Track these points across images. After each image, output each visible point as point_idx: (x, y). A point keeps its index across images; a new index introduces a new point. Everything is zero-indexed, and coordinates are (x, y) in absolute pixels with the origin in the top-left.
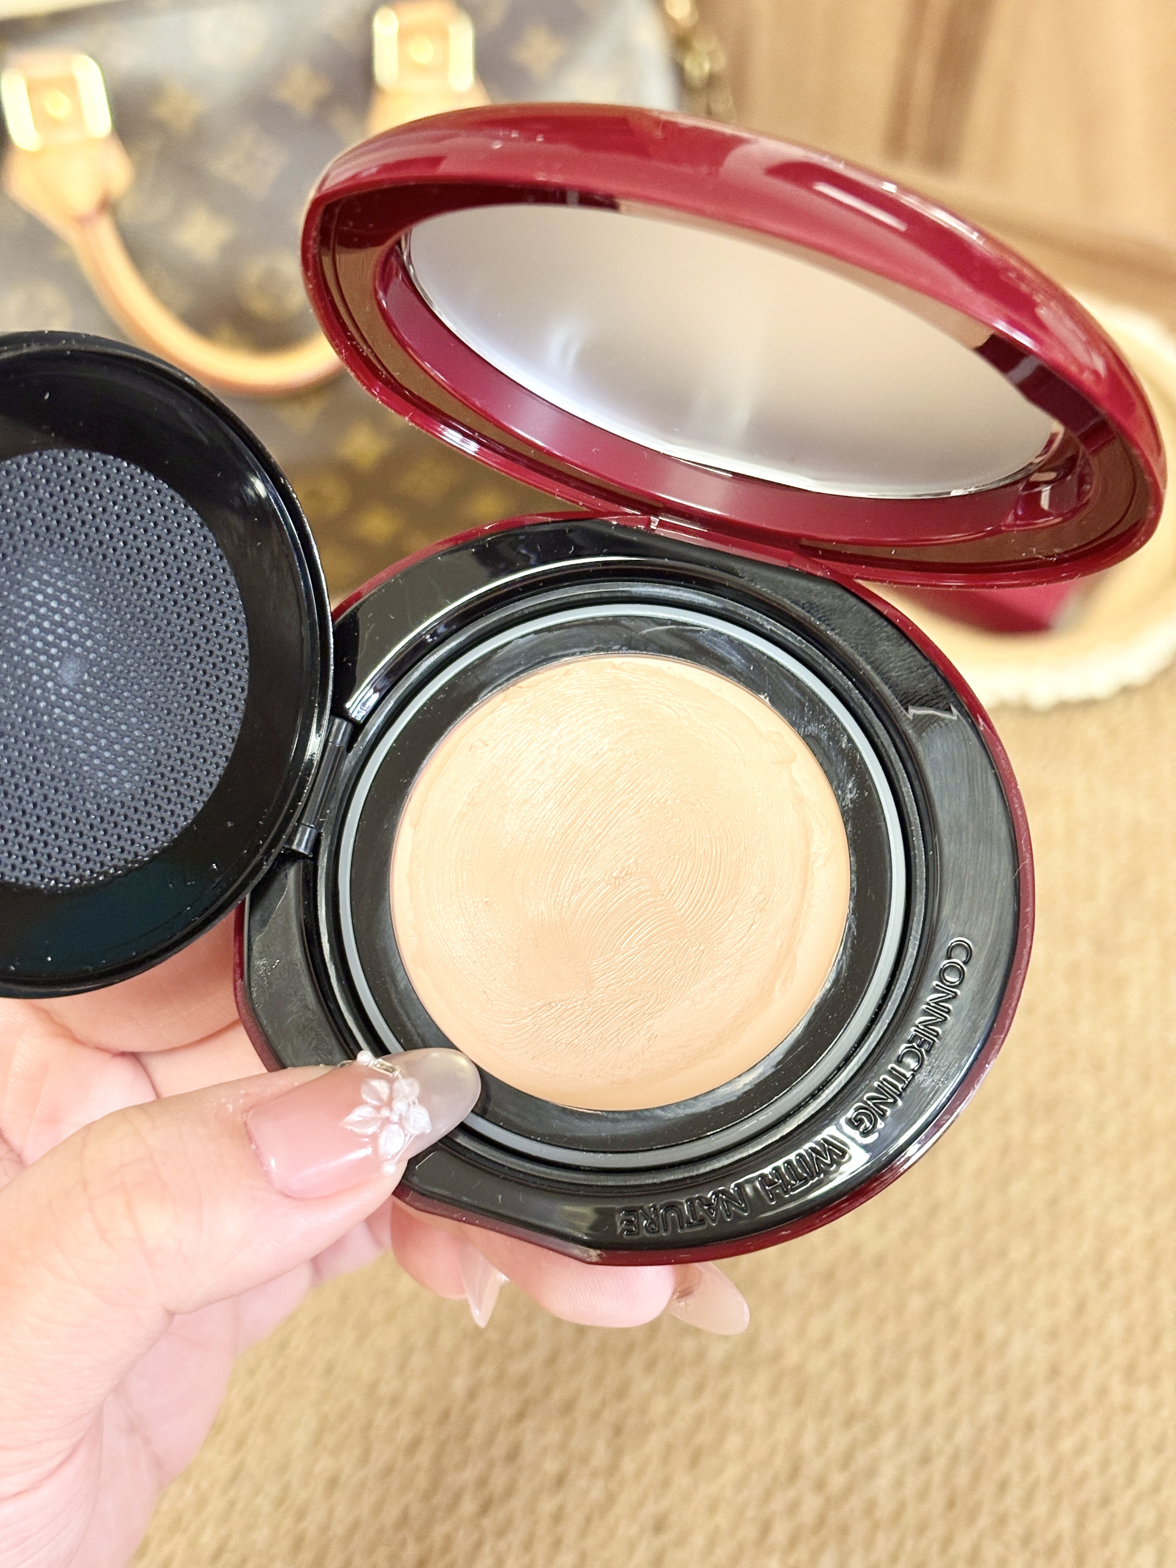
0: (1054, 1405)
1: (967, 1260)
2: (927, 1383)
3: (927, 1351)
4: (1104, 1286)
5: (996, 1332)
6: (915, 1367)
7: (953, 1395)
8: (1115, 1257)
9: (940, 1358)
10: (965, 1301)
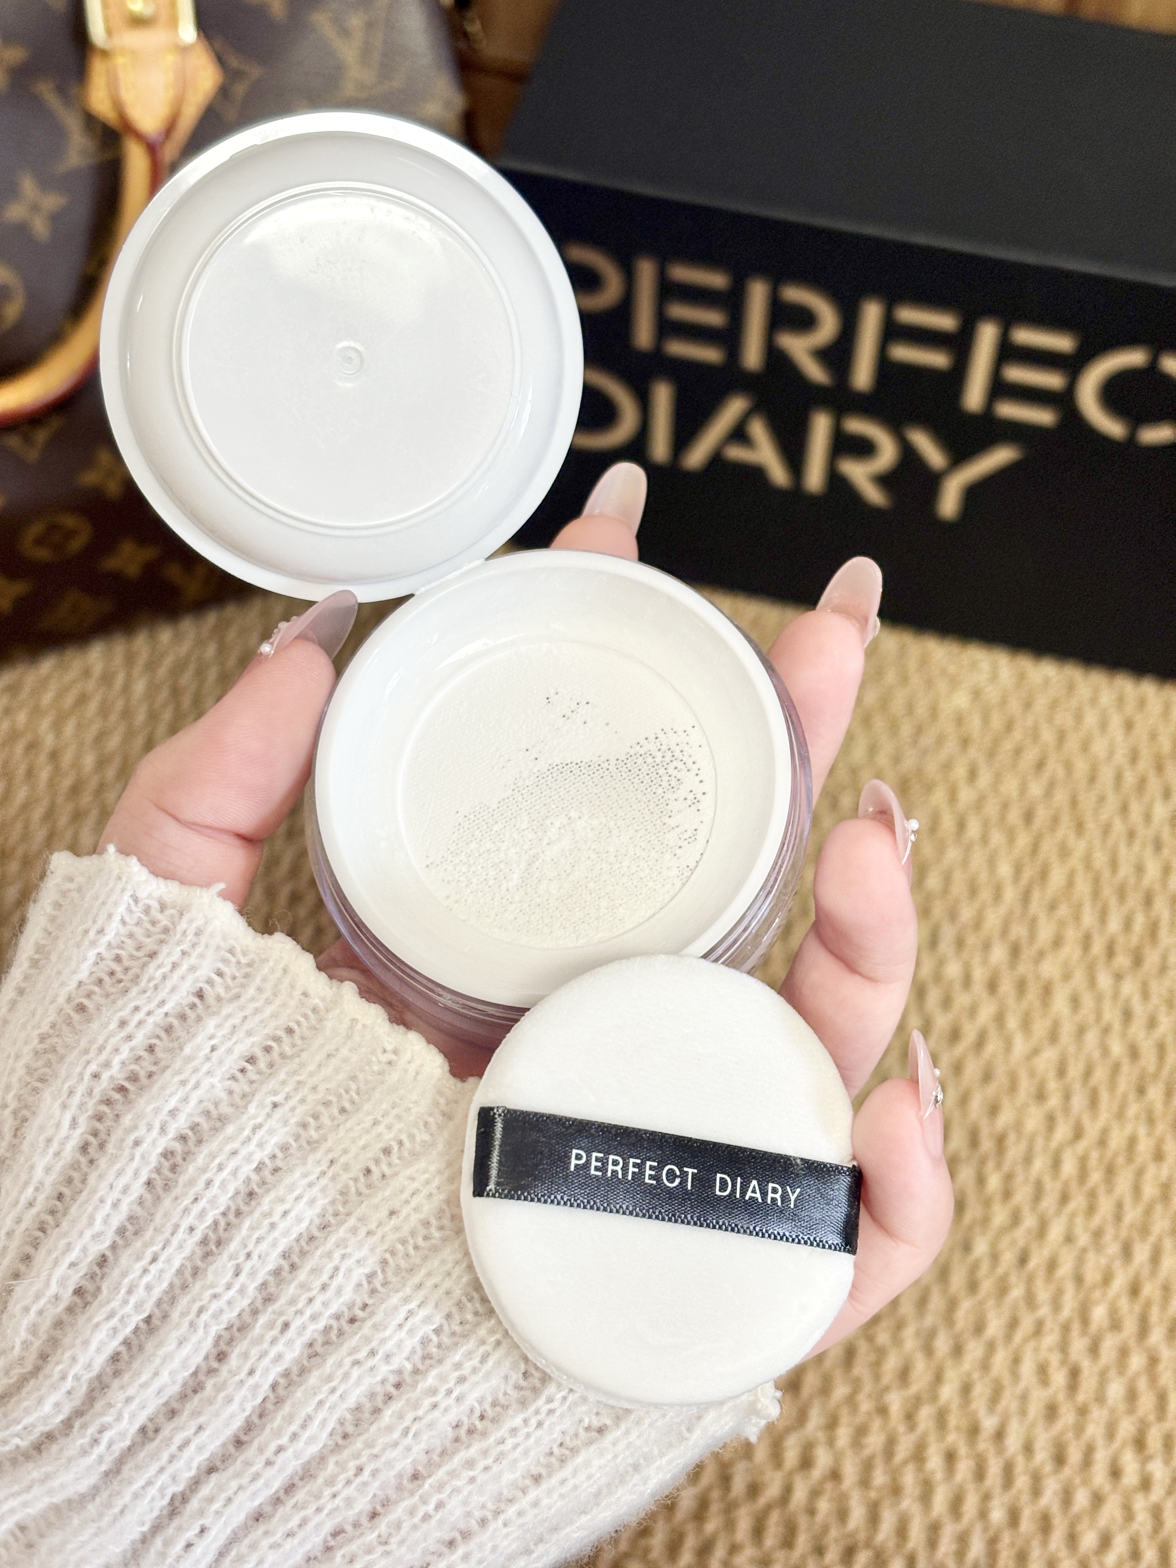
0: (1067, 1498)
1: (942, 1344)
2: (926, 1496)
3: (919, 1456)
4: (1094, 1350)
5: (989, 1424)
6: (909, 1479)
7: (956, 1505)
8: (1099, 1314)
9: (935, 1462)
10: (948, 1392)
